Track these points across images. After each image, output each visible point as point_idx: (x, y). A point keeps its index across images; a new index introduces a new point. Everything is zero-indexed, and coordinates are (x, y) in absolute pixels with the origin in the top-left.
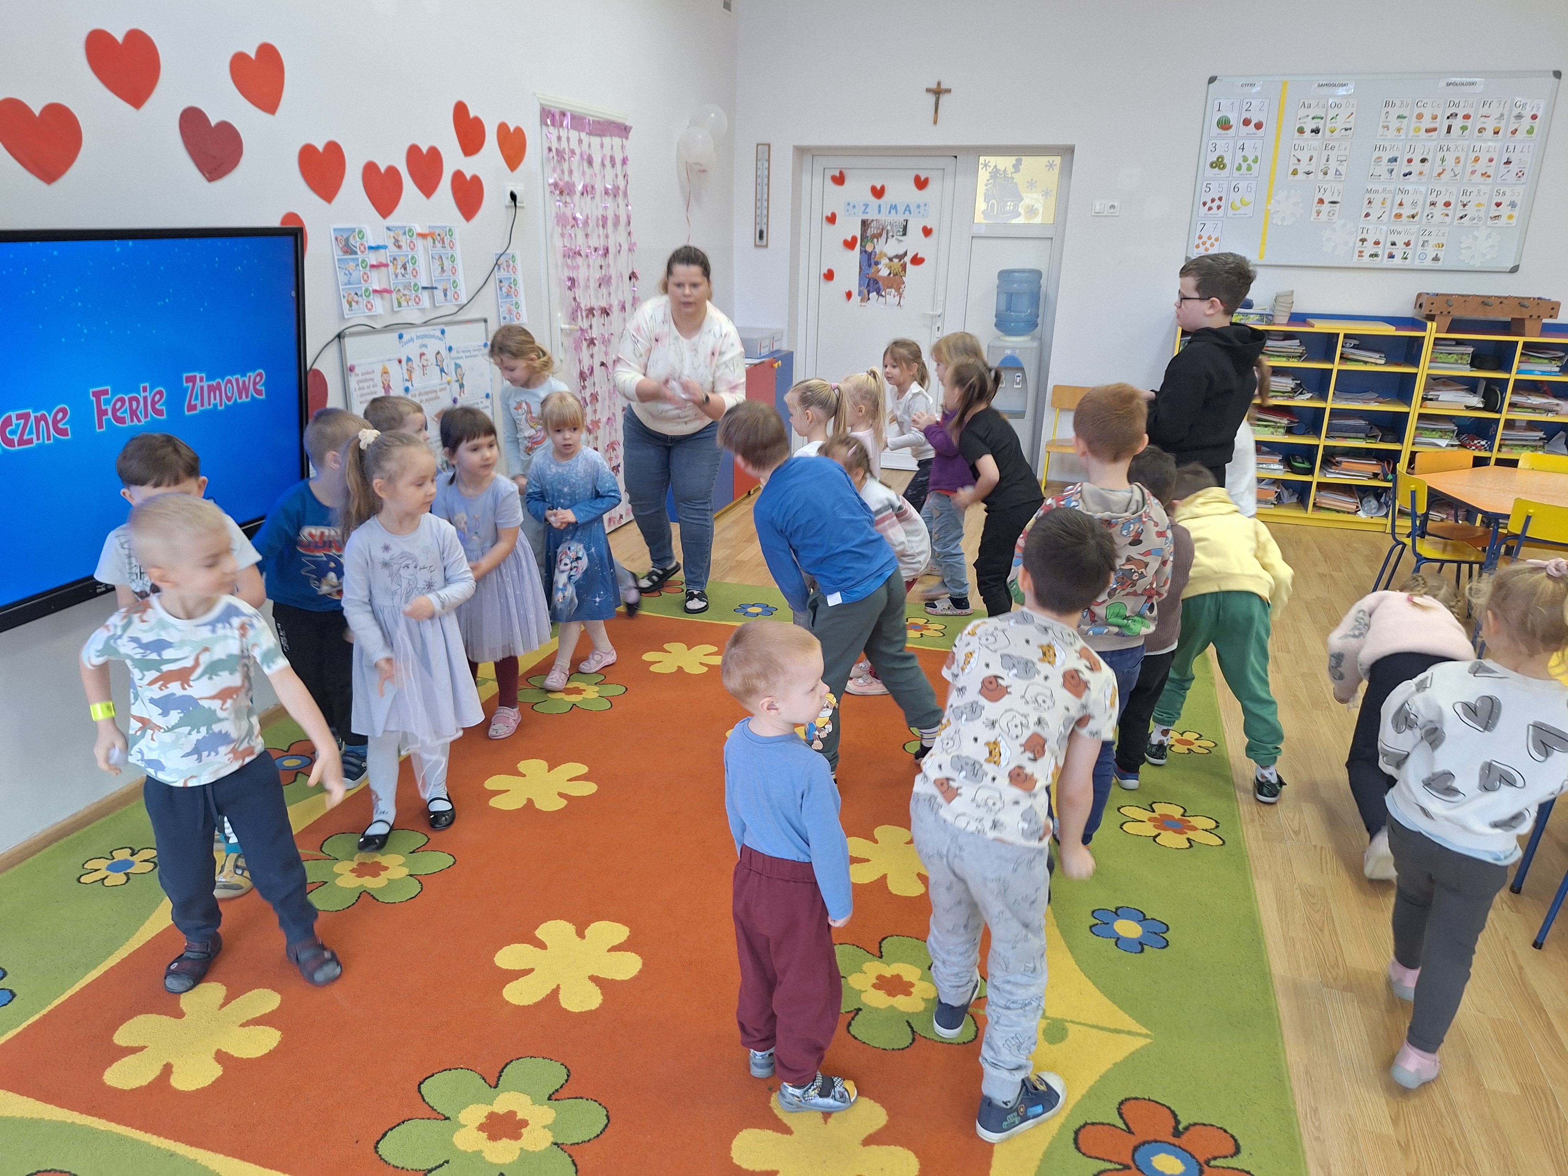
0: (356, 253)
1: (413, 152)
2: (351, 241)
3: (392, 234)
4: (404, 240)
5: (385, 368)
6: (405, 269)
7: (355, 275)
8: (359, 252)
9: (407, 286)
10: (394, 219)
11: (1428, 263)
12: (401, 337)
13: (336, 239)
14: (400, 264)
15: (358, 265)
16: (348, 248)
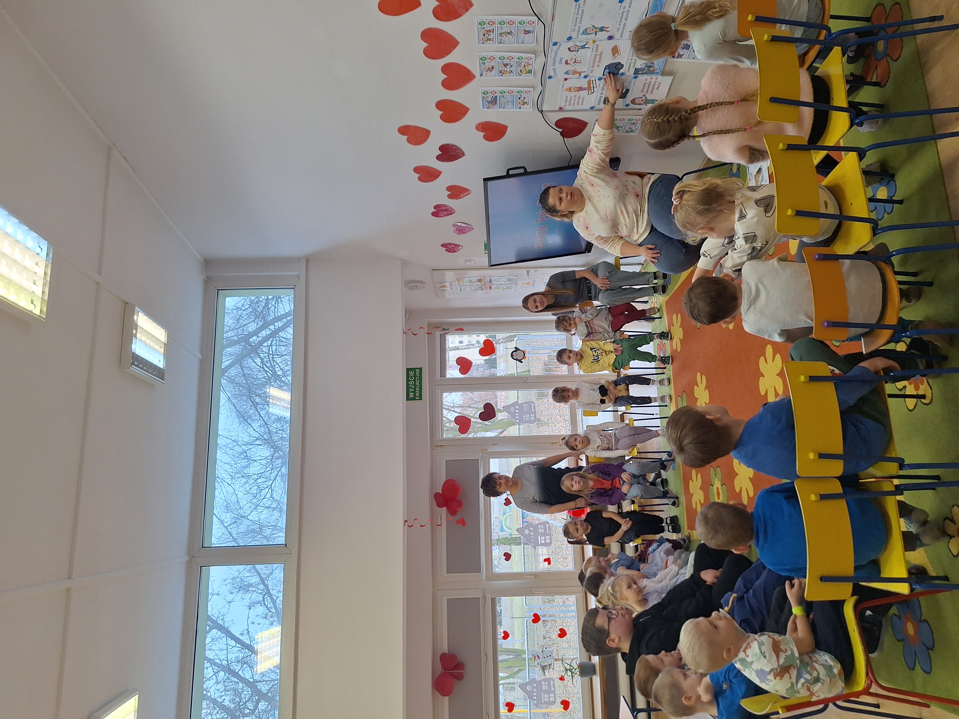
0: (496, 97)
1: (430, 53)
2: (489, 99)
3: (484, 73)
5: (567, 90)
6: (507, 64)
7: (509, 98)
9: (519, 64)
12: (550, 77)
14: (504, 68)
15: (503, 96)
16: (494, 101)
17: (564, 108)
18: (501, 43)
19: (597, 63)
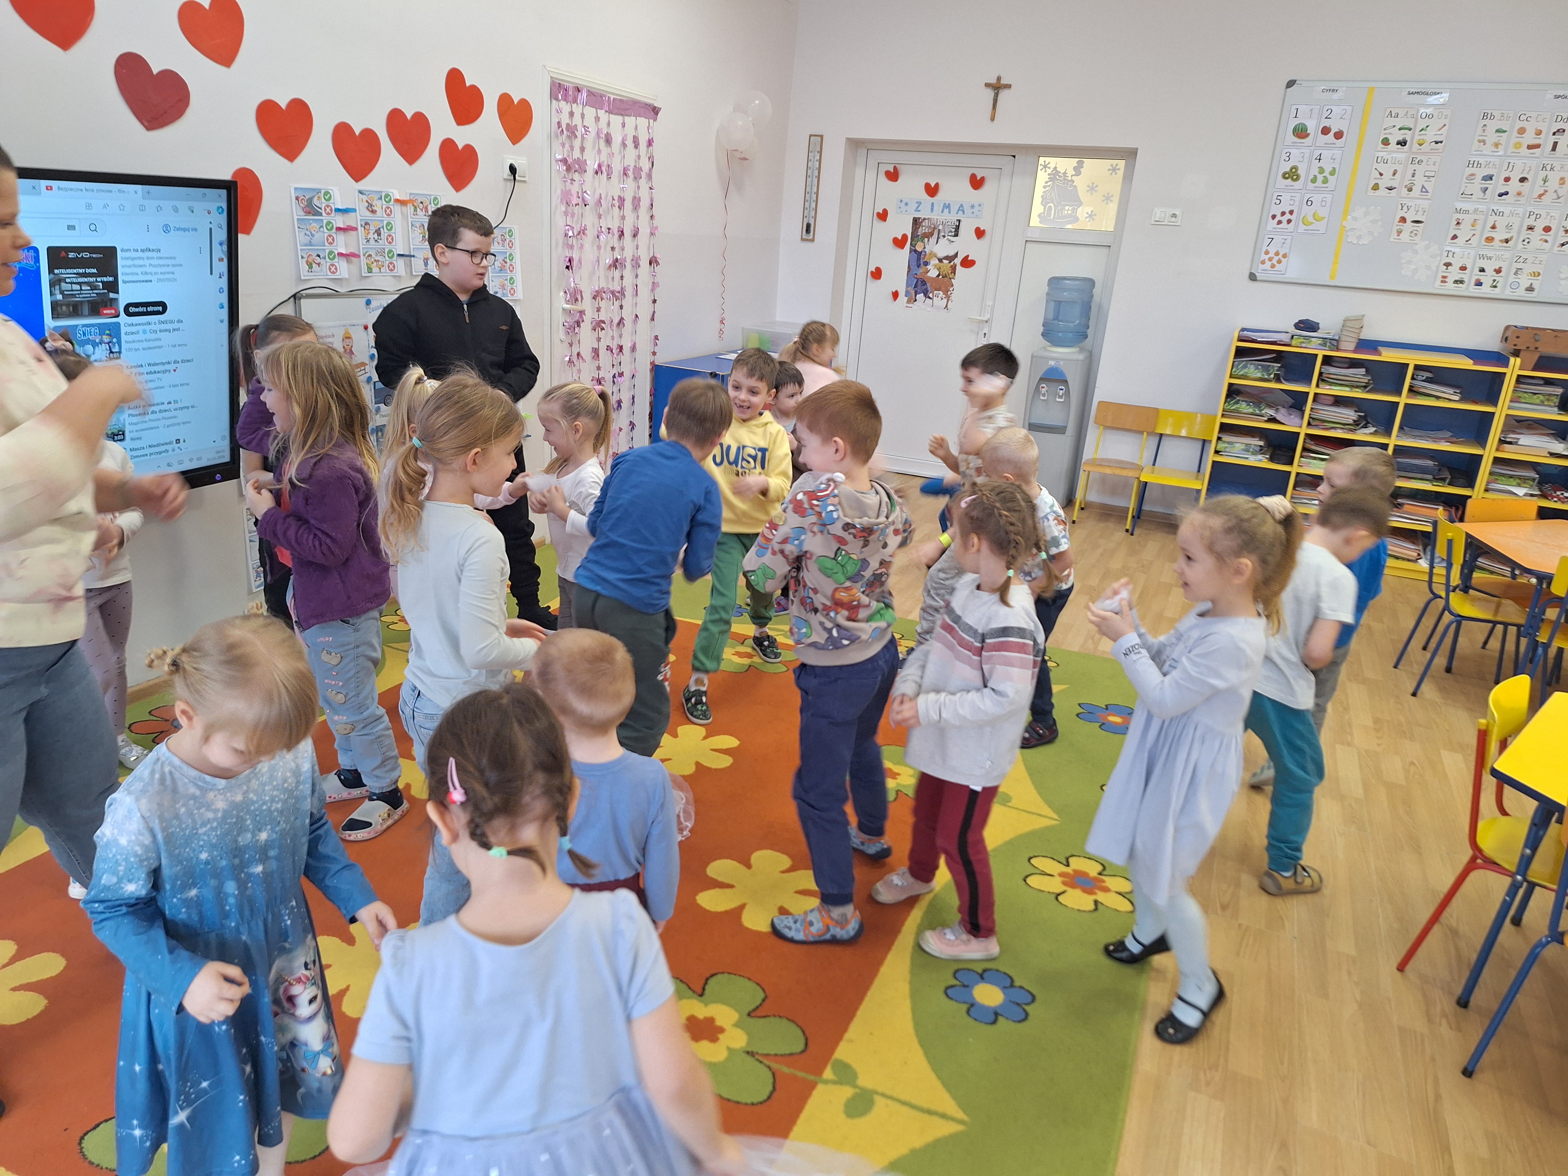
0: (321, 214)
1: (395, 118)
2: (315, 201)
3: (365, 198)
4: (378, 205)
5: (347, 332)
6: (379, 235)
7: (318, 237)
8: (324, 214)
9: (381, 252)
10: (369, 183)
11: (1521, 293)
12: (368, 303)
13: (297, 198)
14: (373, 229)
15: (322, 227)
16: (311, 209)
18: (412, 225)
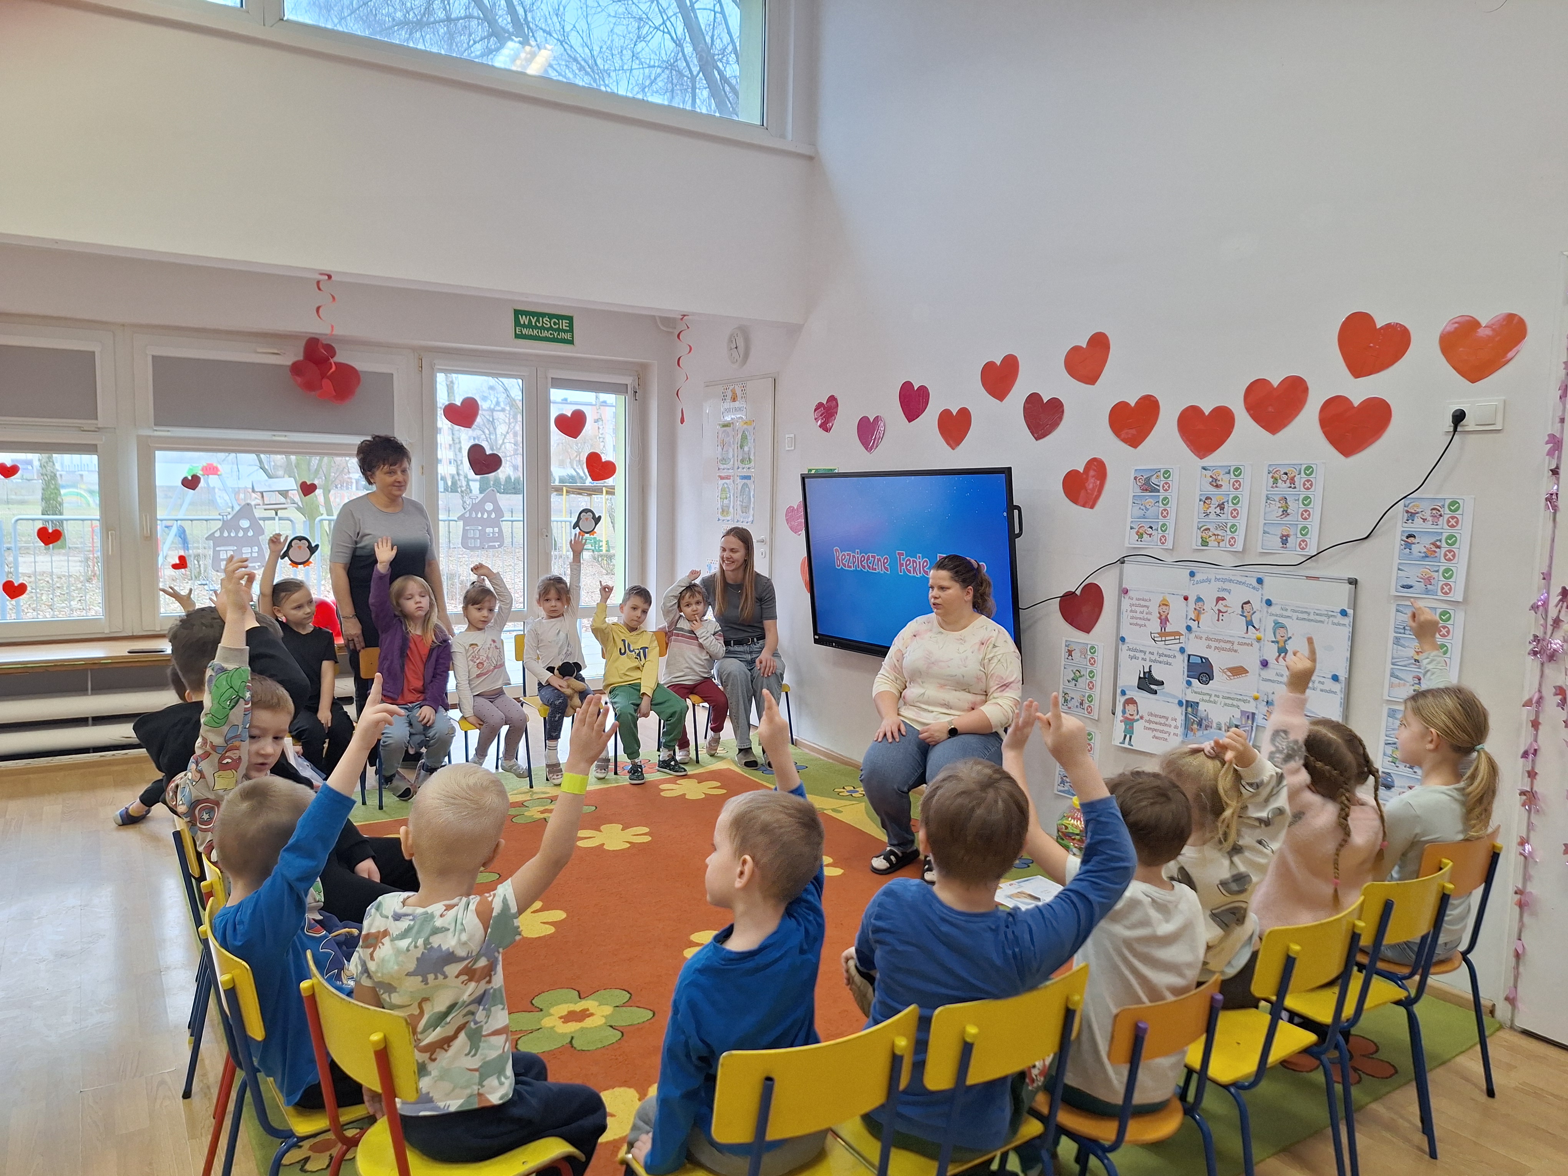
0: (1158, 491)
1: (1257, 389)
2: (1154, 480)
3: (1209, 473)
4: (1224, 479)
6: (1222, 509)
7: (1152, 511)
8: (1161, 490)
10: (1216, 458)
12: (1192, 574)
13: (1135, 478)
14: (1215, 502)
16: (1148, 486)
17: (1127, 596)
18: (1268, 498)
19: (1213, 644)
